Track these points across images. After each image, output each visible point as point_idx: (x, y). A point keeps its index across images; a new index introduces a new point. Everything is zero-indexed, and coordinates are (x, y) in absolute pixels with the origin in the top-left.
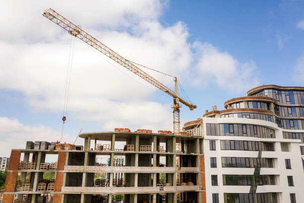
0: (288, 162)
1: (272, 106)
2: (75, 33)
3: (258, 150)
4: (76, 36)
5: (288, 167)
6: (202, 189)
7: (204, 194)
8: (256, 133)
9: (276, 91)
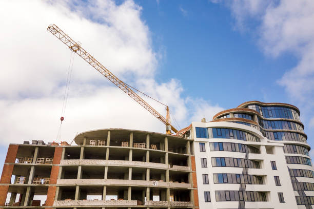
0: (273, 163)
1: (256, 117)
2: (75, 48)
3: (245, 152)
4: (76, 51)
5: (274, 168)
6: (194, 187)
7: (196, 192)
8: (242, 137)
9: (260, 107)
